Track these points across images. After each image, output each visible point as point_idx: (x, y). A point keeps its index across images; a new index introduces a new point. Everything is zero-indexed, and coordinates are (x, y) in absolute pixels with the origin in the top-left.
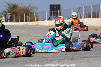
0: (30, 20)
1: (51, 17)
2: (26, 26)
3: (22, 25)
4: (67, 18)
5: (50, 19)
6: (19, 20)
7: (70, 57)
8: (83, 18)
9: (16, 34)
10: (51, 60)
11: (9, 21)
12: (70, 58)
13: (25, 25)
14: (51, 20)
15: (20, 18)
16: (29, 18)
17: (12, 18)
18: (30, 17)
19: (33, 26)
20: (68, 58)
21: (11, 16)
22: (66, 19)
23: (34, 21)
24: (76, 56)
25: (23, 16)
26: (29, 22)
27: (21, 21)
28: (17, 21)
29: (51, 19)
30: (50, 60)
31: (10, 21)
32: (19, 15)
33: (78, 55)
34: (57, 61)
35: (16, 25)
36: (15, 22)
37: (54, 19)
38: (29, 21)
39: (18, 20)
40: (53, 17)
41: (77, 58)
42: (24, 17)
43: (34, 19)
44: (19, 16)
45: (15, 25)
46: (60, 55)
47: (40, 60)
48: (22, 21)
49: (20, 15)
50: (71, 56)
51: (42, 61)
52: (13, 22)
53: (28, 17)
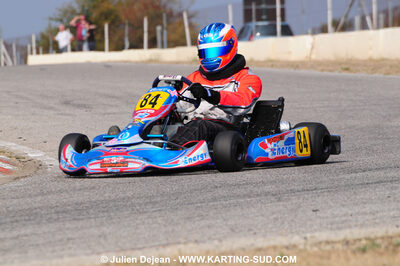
0: (168, 42)
1: (249, 27)
2: (153, 64)
3: (137, 62)
4: (310, 31)
5: (245, 36)
6: (127, 44)
7: (321, 182)
8: (373, 29)
9: (113, 97)
10: (250, 197)
11: (85, 46)
12: (324, 186)
13: (151, 61)
14: (250, 39)
15: (129, 35)
16: (165, 32)
17: (97, 37)
18: (167, 29)
19: (177, 63)
20: (314, 185)
21: (93, 27)
22: (307, 33)
23: (184, 44)
24: (347, 176)
25: (142, 27)
26: (163, 47)
27: (132, 47)
28: (118, 47)
29: (249, 34)
30: (244, 196)
31: (92, 48)
32: (124, 24)
33: (354, 175)
34: (273, 199)
35: (116, 62)
36: (111, 49)
37: (258, 34)
38: (165, 44)
39: (123, 41)
40: (257, 26)
41: (349, 186)
42: (143, 32)
43: (184, 37)
44: (124, 29)
45: (109, 62)
46: (285, 177)
47: (209, 195)
48: (137, 44)
49: (130, 25)
50: (325, 179)
51: (214, 199)
52: (103, 50)
53: (159, 28)
